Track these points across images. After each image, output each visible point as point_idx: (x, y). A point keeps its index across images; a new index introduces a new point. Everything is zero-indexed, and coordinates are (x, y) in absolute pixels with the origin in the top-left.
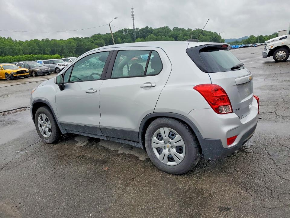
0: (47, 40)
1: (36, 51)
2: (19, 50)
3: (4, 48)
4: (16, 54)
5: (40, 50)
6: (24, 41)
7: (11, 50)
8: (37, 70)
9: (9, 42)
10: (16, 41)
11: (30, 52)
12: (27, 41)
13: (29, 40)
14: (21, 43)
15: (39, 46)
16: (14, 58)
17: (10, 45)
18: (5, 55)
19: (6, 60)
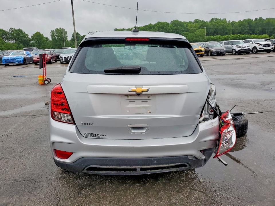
0: (261, 19)
1: (245, 31)
2: (229, 30)
3: (217, 28)
4: (226, 34)
5: (250, 29)
6: (237, 21)
7: (223, 30)
8: (212, 50)
9: (223, 23)
10: (229, 21)
11: (239, 32)
12: (239, 22)
13: (242, 20)
14: (233, 23)
15: (250, 26)
16: (223, 38)
17: (223, 26)
18: (217, 34)
19: (216, 39)
